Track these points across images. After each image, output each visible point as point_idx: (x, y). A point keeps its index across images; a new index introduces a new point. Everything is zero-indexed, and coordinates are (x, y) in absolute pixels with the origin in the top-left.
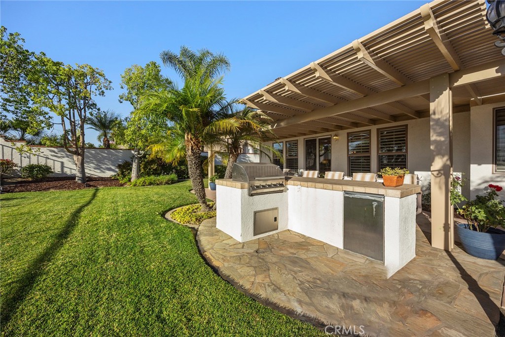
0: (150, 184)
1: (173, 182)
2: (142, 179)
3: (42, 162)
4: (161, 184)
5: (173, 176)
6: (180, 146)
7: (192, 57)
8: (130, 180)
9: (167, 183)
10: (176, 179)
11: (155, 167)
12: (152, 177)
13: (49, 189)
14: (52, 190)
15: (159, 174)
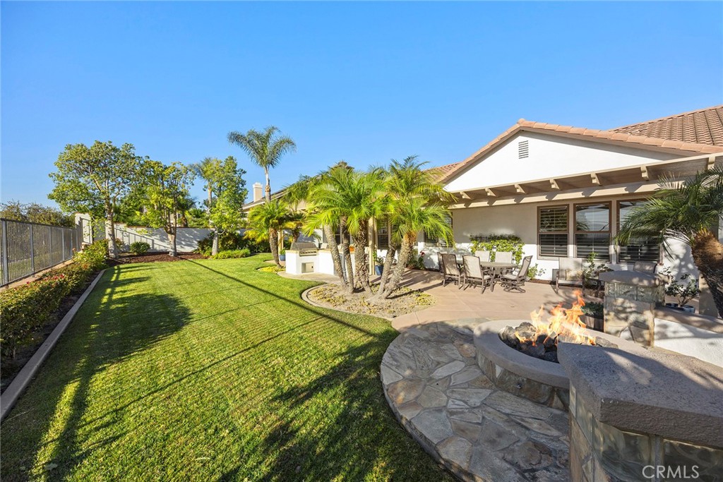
0: (229, 257)
1: (247, 256)
2: (222, 253)
3: (138, 240)
4: (238, 257)
5: (246, 250)
6: (265, 233)
7: (258, 137)
8: (211, 254)
9: (242, 256)
10: (249, 253)
11: (231, 242)
12: (229, 251)
13: (154, 261)
14: (156, 262)
15: (235, 249)
